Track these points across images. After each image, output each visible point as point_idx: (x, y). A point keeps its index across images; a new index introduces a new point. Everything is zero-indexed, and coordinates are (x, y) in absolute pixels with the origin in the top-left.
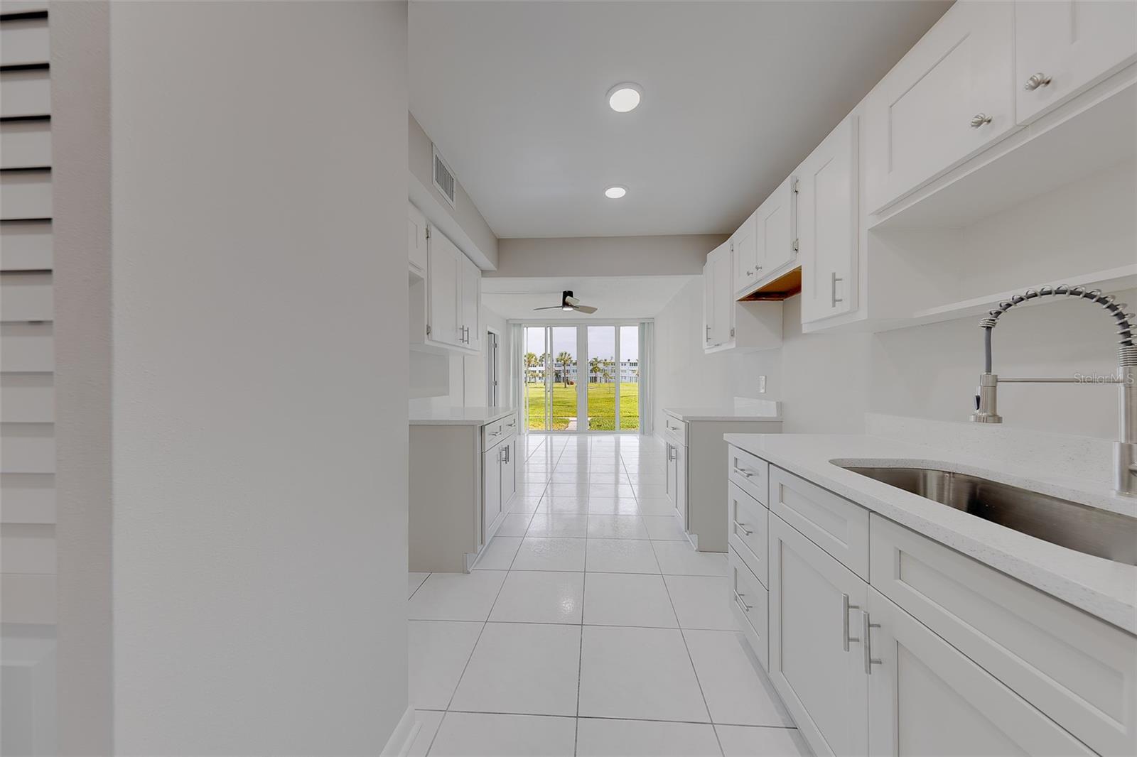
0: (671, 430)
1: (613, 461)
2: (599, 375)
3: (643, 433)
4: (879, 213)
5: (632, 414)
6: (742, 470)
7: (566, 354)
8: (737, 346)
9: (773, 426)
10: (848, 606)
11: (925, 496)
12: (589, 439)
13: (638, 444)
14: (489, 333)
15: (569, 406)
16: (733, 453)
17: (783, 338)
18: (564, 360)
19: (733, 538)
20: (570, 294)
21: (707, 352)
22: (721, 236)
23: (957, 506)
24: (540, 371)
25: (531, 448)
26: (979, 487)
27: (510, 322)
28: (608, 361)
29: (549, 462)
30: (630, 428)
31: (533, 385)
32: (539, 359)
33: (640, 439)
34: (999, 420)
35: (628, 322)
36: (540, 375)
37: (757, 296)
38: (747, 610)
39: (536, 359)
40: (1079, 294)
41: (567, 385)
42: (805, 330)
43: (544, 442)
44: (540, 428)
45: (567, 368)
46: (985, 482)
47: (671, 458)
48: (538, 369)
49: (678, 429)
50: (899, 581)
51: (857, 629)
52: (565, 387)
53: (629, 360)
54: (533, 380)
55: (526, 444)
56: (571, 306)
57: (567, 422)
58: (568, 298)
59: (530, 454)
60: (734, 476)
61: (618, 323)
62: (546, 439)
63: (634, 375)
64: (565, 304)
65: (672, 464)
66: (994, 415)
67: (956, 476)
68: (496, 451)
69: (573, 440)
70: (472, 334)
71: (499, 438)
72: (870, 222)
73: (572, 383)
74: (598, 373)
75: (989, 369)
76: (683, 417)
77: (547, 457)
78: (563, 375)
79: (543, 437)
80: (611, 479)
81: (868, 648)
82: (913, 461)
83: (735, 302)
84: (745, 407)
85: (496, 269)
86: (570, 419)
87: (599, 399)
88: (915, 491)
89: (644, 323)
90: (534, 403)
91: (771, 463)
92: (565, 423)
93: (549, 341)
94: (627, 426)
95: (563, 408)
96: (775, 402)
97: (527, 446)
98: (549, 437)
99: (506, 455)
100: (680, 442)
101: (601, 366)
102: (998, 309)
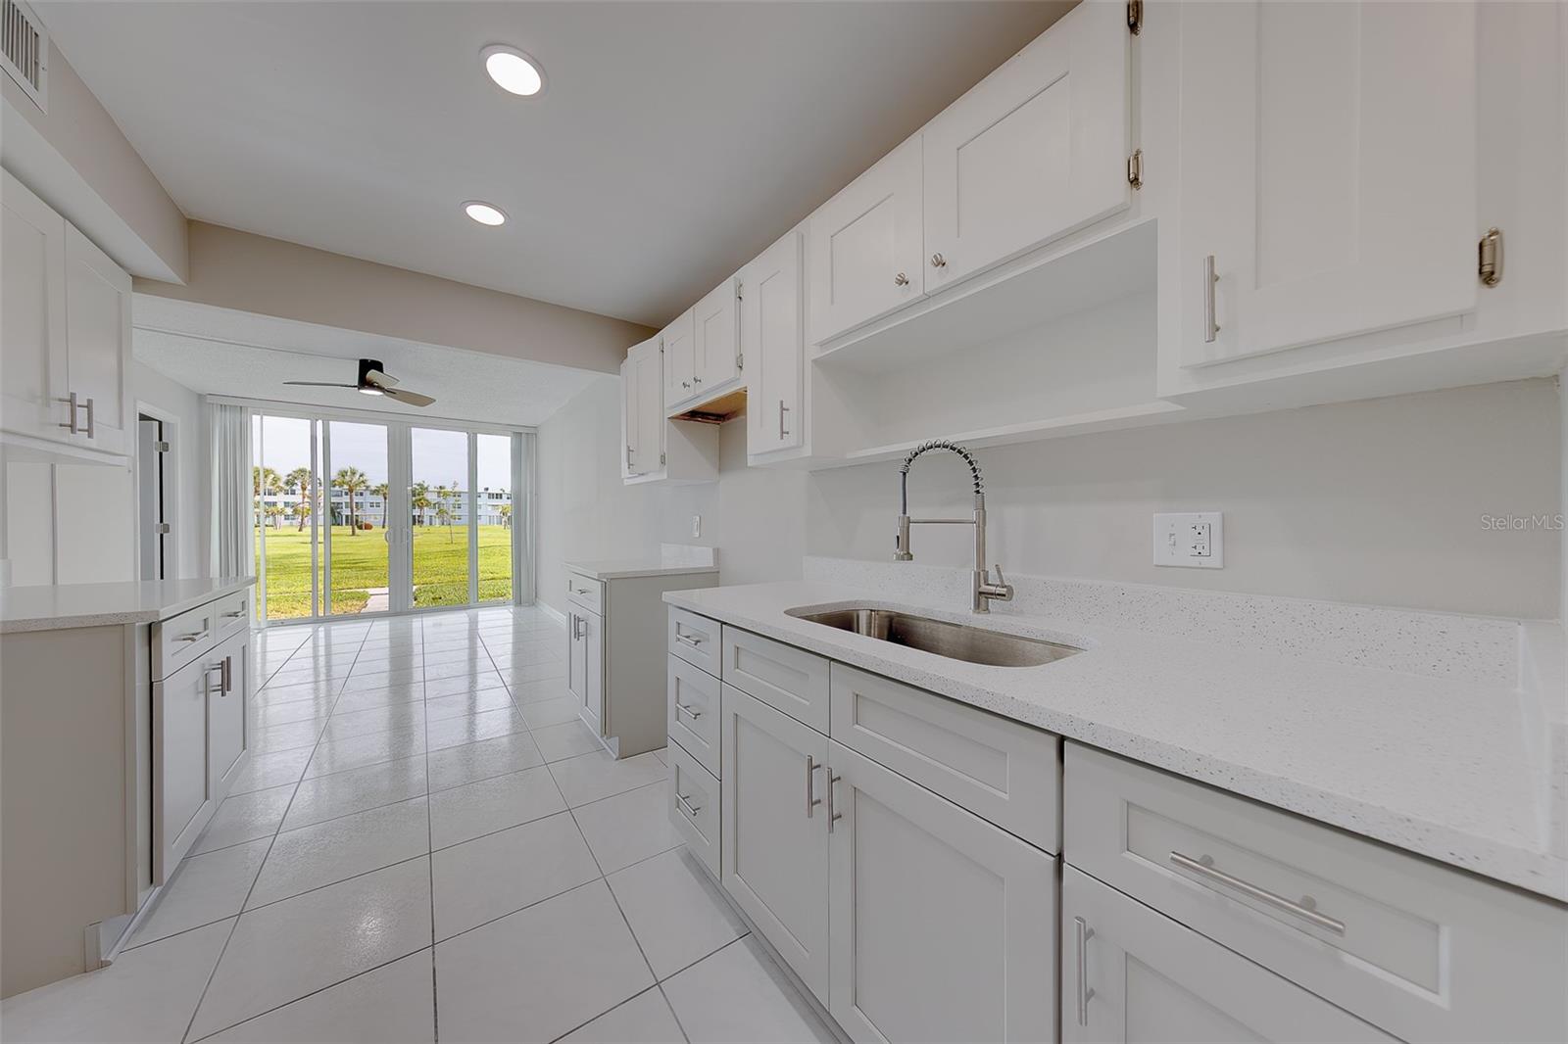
0: (578, 594)
1: (465, 655)
2: (427, 512)
3: (519, 602)
4: (823, 345)
5: (496, 575)
6: (688, 637)
7: (354, 473)
8: (668, 476)
9: (709, 578)
10: (811, 768)
11: (858, 632)
12: (416, 623)
13: (510, 622)
14: (143, 418)
15: (364, 568)
16: (674, 617)
17: (720, 470)
18: (350, 483)
19: (674, 727)
20: (378, 366)
21: (627, 482)
22: (644, 329)
23: (880, 637)
24: (286, 504)
25: (274, 659)
26: (895, 620)
27: (209, 400)
28: (448, 489)
29: (323, 677)
30: (496, 600)
31: (270, 531)
32: (284, 479)
33: (514, 614)
34: (911, 558)
35: (493, 429)
36: (289, 511)
37: (693, 415)
38: (695, 815)
39: (275, 480)
40: (954, 449)
41: (357, 531)
42: (751, 462)
43: (310, 643)
44: (296, 614)
45: (356, 499)
46: (899, 615)
47: (578, 635)
48: (281, 499)
49: (589, 592)
50: (857, 726)
51: (820, 791)
52: (353, 534)
53: (487, 489)
54: (269, 521)
55: (259, 650)
56: (380, 388)
57: (364, 598)
58: (372, 374)
59: (271, 669)
60: (677, 647)
61: (473, 430)
62: (316, 632)
63: (497, 513)
64: (364, 382)
65: (579, 645)
66: (908, 553)
67: (881, 613)
68: (193, 674)
69: (382, 628)
70: (104, 413)
71: (202, 644)
72: (814, 353)
73: (368, 527)
74: (425, 508)
75: (905, 513)
76: (599, 574)
77: (316, 668)
78: (346, 512)
79: (308, 630)
80: (462, 685)
81: (831, 806)
82: (848, 602)
83: (666, 420)
84: (672, 557)
85: (179, 281)
86: (371, 591)
87: (430, 553)
88: (850, 629)
89: (521, 433)
90: (282, 567)
91: (725, 623)
92: (359, 599)
93: (321, 447)
94: (490, 595)
95: (353, 573)
96: (711, 550)
97: (264, 652)
98: (322, 629)
99: (225, 676)
100: (592, 609)
101: (432, 497)
102: (910, 456)
